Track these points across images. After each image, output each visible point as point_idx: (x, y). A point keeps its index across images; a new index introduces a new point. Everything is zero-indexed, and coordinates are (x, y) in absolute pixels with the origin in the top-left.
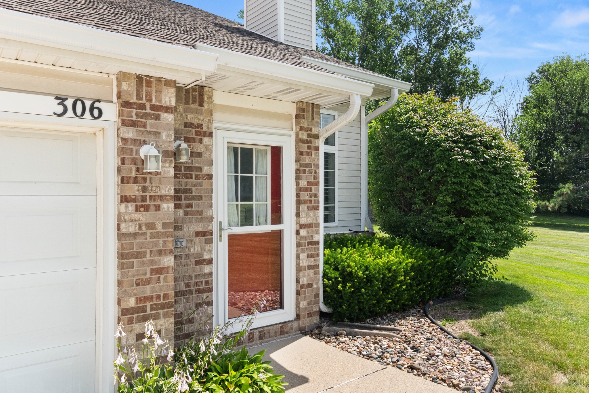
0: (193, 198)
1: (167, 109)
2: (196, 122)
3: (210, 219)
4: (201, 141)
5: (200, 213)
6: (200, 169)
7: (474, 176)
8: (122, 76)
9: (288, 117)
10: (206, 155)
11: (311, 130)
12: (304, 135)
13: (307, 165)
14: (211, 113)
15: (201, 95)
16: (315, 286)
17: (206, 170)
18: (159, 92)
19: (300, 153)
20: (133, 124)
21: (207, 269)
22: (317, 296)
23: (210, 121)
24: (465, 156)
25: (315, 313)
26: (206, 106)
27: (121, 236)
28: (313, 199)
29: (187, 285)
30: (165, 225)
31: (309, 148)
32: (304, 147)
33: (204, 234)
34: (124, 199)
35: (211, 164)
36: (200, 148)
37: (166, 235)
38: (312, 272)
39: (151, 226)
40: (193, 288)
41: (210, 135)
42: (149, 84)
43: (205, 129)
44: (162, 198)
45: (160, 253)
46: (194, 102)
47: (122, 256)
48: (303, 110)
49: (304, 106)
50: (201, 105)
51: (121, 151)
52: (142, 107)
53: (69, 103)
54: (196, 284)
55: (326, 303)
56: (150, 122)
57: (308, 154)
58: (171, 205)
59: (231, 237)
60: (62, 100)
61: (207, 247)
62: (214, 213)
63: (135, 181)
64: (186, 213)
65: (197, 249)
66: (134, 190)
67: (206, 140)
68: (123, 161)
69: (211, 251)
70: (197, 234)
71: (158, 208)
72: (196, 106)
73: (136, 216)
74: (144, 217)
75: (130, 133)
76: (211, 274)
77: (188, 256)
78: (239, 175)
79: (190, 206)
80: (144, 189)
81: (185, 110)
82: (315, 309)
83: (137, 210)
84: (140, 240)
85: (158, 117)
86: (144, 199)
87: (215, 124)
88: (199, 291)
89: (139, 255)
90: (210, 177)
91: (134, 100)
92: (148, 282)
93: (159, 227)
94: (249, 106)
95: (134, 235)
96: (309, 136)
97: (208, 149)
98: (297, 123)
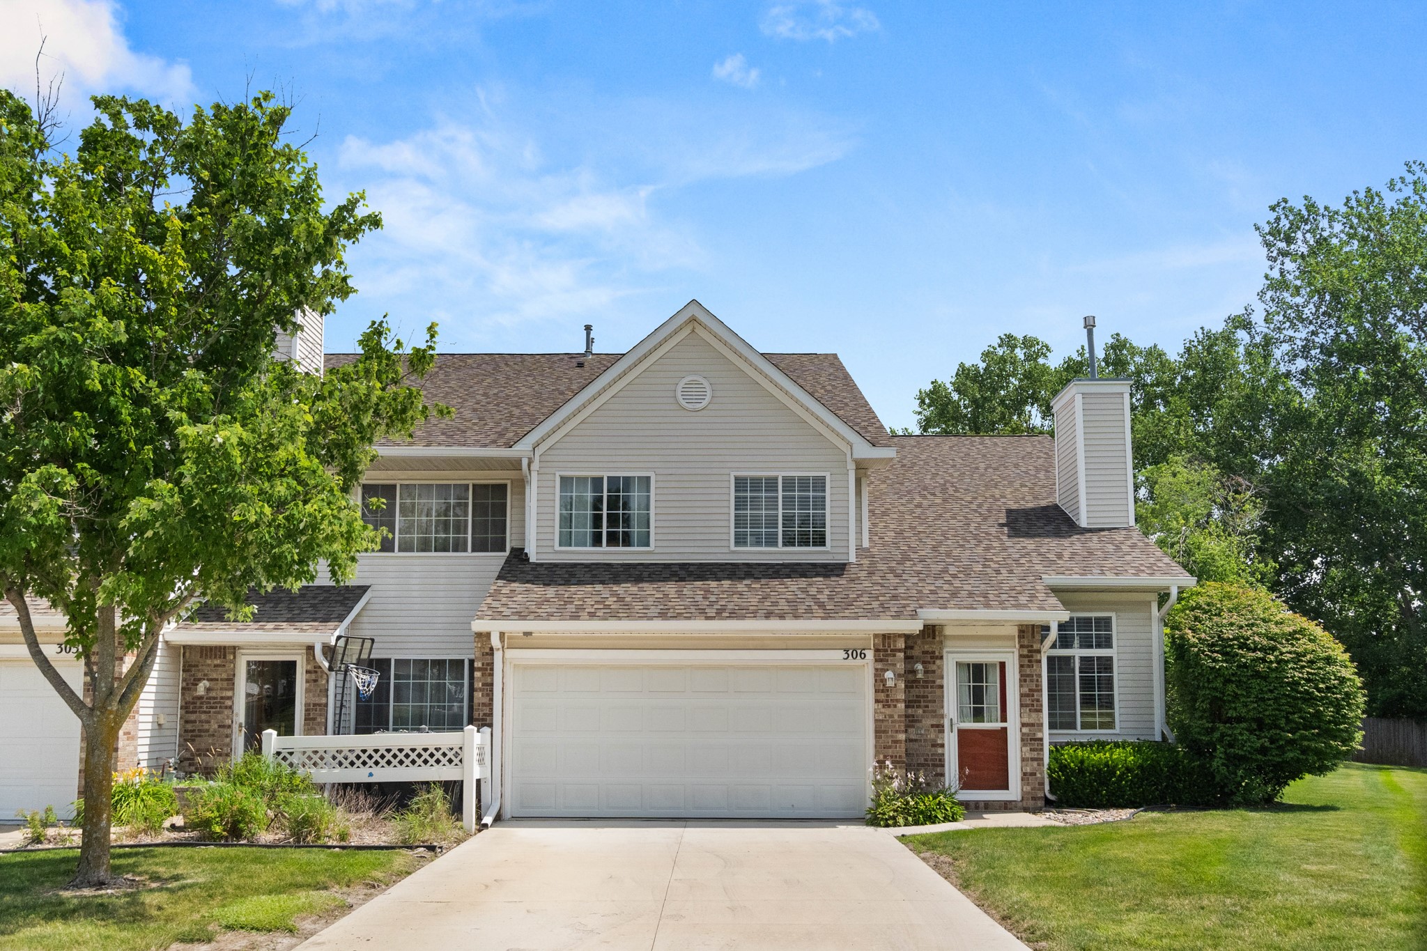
0: (930, 701)
1: (900, 650)
2: (930, 650)
3: (942, 716)
4: (934, 663)
5: (935, 711)
6: (934, 682)
7: (1227, 681)
8: (876, 636)
9: (1009, 638)
10: (938, 672)
11: (1032, 646)
12: (1025, 652)
13: (1028, 676)
14: (941, 642)
15: (934, 632)
16: (1038, 775)
17: (938, 682)
18: (895, 641)
19: (1021, 666)
20: (881, 660)
21: (940, 751)
22: (1042, 784)
23: (941, 649)
24: (1214, 660)
25: (1040, 798)
26: (937, 639)
27: (876, 721)
28: (1035, 703)
29: (926, 760)
30: (899, 716)
31: (1030, 661)
32: (1026, 661)
33: (937, 726)
34: (877, 701)
35: (942, 678)
36: (934, 667)
37: (901, 722)
38: (1035, 764)
39: (891, 716)
40: (930, 763)
41: (941, 658)
42: (889, 638)
43: (937, 654)
44: (898, 701)
45: (897, 732)
46: (929, 637)
47: (876, 732)
48: (1023, 632)
49: (1024, 628)
50: (934, 638)
51: (876, 675)
52: (887, 651)
53: (850, 652)
54: (932, 760)
55: (1051, 791)
56: (890, 658)
57: (1029, 666)
58: (903, 705)
59: (959, 731)
60: (846, 651)
61: (940, 735)
62: (946, 712)
63: (883, 691)
64: (924, 712)
65: (933, 736)
66: (882, 696)
67: (938, 662)
68: (876, 681)
69: (943, 738)
70: (933, 726)
71: (895, 706)
72: (930, 639)
73: (883, 710)
74: (888, 711)
75: (880, 666)
76: (943, 754)
77: (926, 740)
78: (972, 684)
79: (927, 707)
80: (888, 696)
81: (923, 643)
82: (1040, 794)
83: (884, 707)
84: (885, 723)
85: (894, 656)
86: (887, 701)
87: (945, 650)
88: (934, 765)
89: (885, 732)
90: (942, 687)
91: (881, 647)
92: (890, 747)
93: (896, 717)
94: (975, 633)
95: (882, 721)
96: (1029, 651)
97: (941, 668)
98: (1019, 642)
